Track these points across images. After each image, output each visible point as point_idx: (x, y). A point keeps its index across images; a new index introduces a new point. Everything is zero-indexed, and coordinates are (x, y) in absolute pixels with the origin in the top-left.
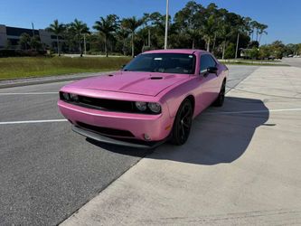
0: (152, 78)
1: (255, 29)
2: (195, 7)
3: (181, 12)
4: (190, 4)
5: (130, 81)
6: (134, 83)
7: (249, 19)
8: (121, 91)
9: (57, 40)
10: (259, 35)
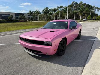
0: (51, 31)
1: (96, 10)
2: (75, 3)
3: (70, 5)
4: (73, 2)
5: (42, 33)
6: (43, 34)
7: (94, 6)
8: (38, 37)
9: (30, 17)
10: (98, 12)
